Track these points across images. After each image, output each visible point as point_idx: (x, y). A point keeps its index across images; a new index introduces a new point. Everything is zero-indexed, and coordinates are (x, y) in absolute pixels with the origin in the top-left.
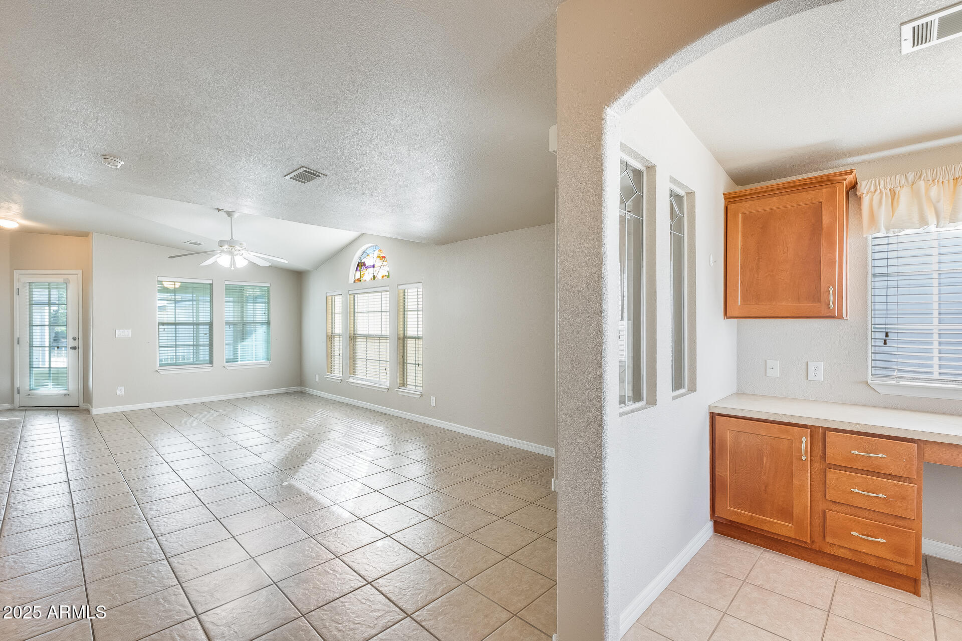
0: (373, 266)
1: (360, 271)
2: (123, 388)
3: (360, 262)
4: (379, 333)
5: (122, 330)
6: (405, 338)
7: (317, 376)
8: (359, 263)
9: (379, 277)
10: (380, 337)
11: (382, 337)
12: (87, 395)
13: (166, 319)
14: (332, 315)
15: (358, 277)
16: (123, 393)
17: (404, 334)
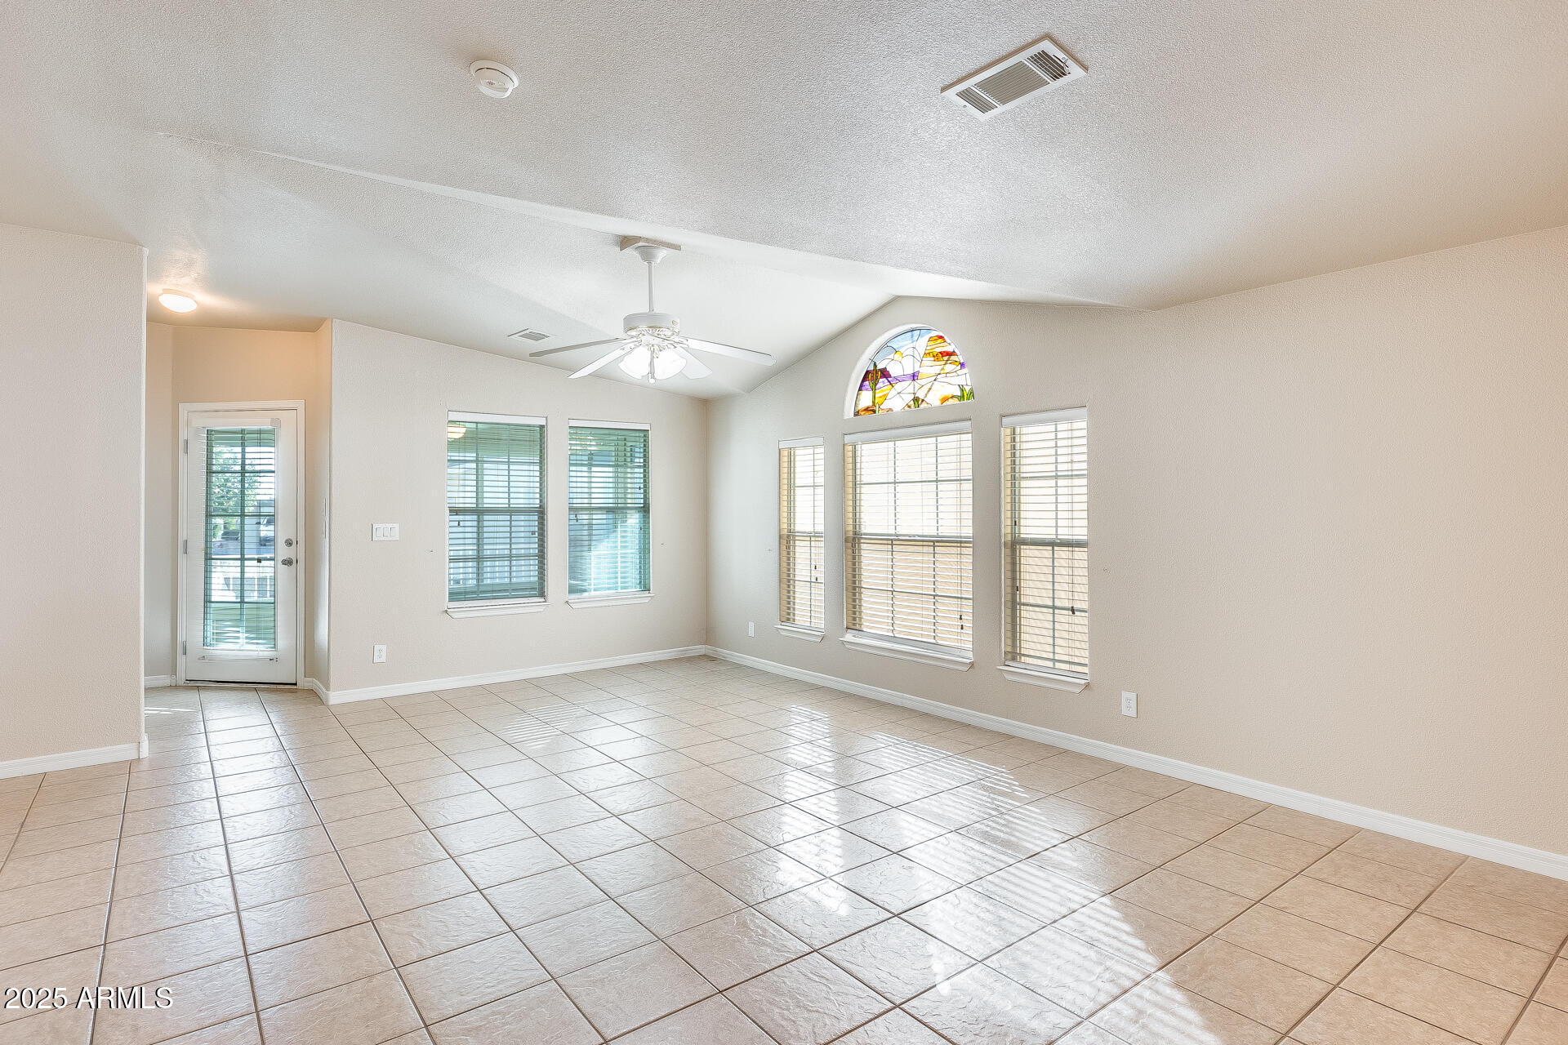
0: (914, 377)
1: (874, 389)
2: (384, 648)
3: (872, 368)
4: (931, 531)
5: (384, 525)
6: (1016, 543)
7: (751, 625)
8: (868, 372)
9: (934, 400)
10: (935, 542)
11: (938, 541)
12: (313, 659)
13: (461, 500)
14: (789, 490)
15: (866, 399)
16: (383, 659)
17: (1013, 533)
